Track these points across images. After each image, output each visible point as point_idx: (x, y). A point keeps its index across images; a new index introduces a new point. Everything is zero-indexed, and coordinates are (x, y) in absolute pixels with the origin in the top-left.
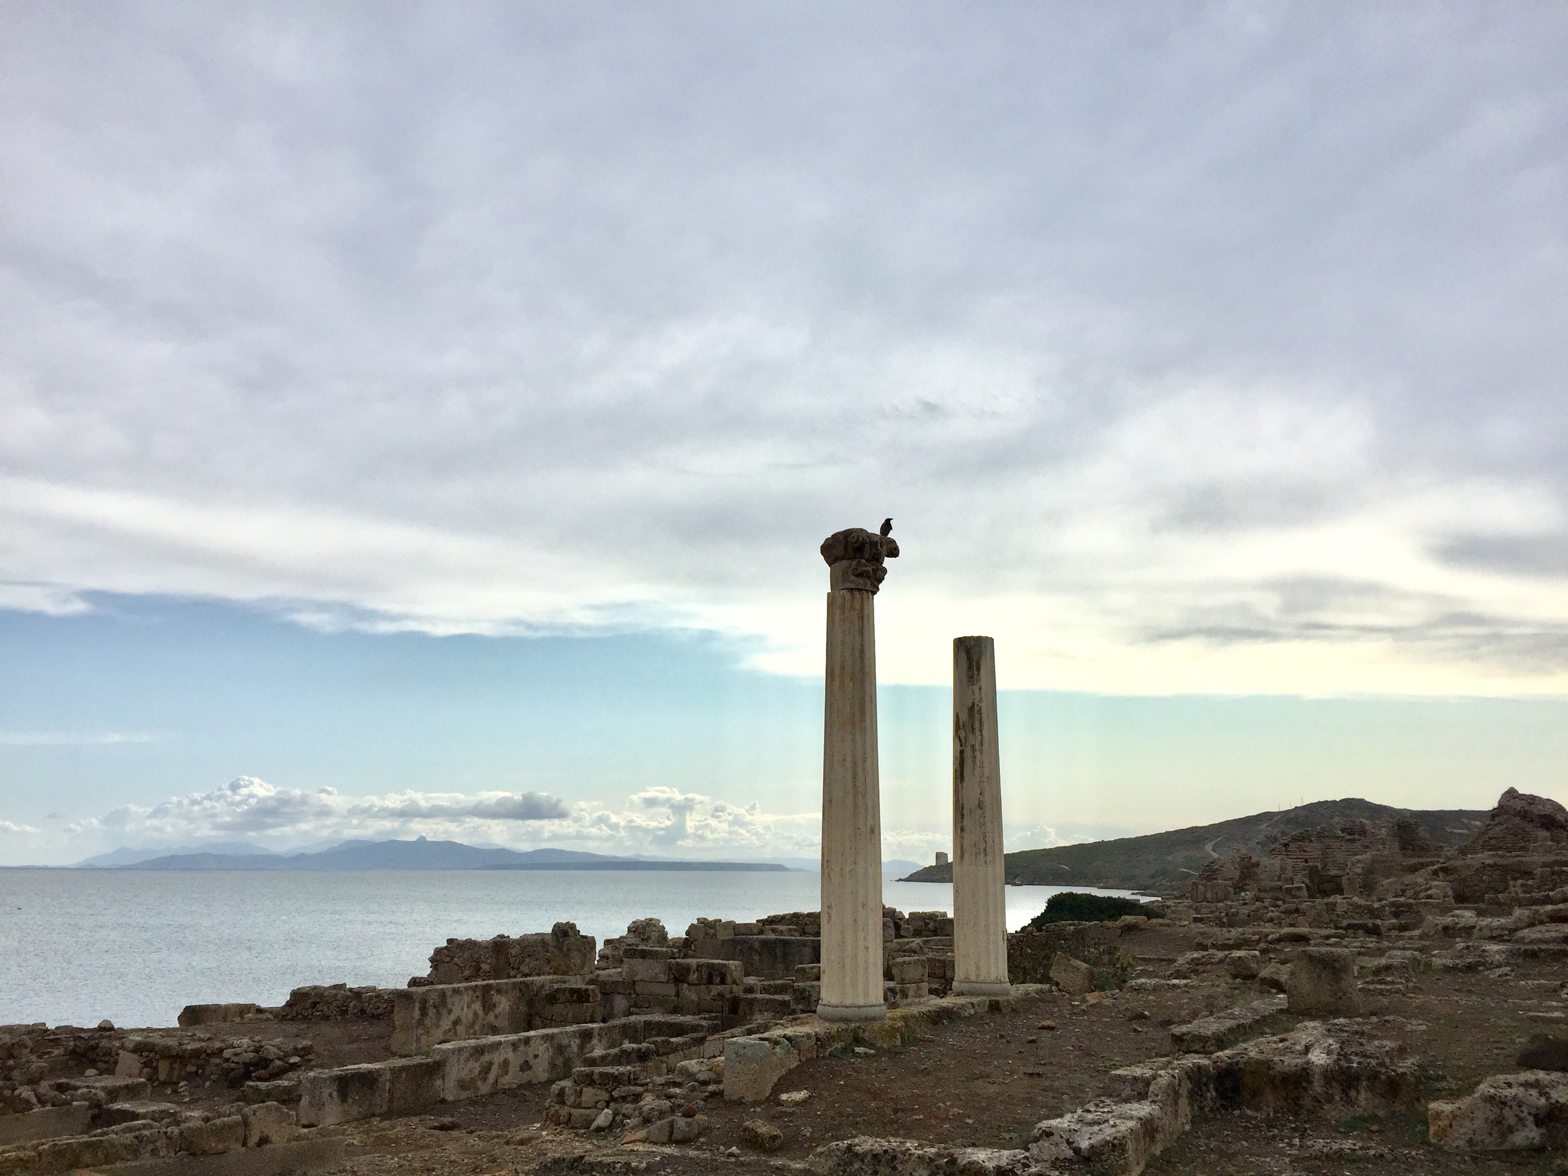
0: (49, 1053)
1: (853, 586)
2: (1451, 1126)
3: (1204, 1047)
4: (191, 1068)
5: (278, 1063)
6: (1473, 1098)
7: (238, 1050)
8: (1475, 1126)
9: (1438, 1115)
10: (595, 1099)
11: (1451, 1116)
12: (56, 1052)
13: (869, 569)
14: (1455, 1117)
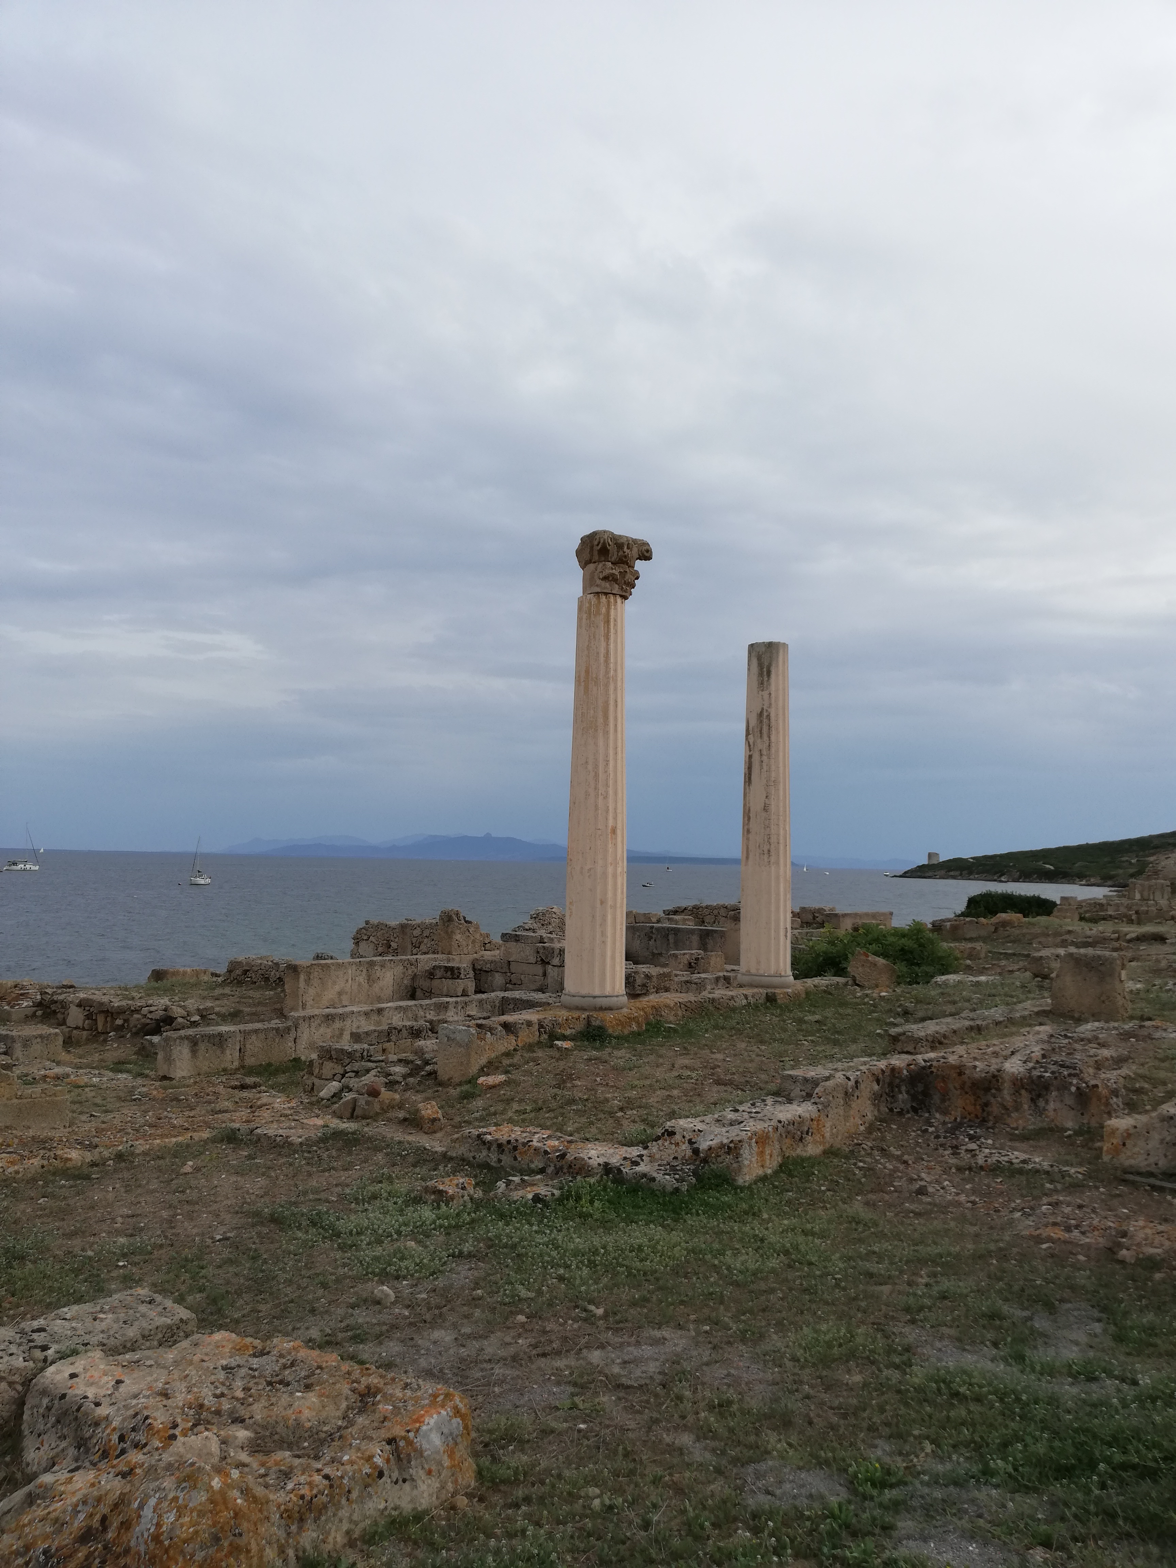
0: (18, 1004)
1: (598, 590)
2: (1124, 1144)
3: (915, 1048)
4: (119, 1022)
5: (180, 1020)
6: (1151, 1117)
7: (152, 1009)
8: (1150, 1146)
9: (1114, 1132)
10: (333, 1072)
11: (1125, 1134)
12: (25, 1004)
13: (616, 572)
14: (1129, 1135)
